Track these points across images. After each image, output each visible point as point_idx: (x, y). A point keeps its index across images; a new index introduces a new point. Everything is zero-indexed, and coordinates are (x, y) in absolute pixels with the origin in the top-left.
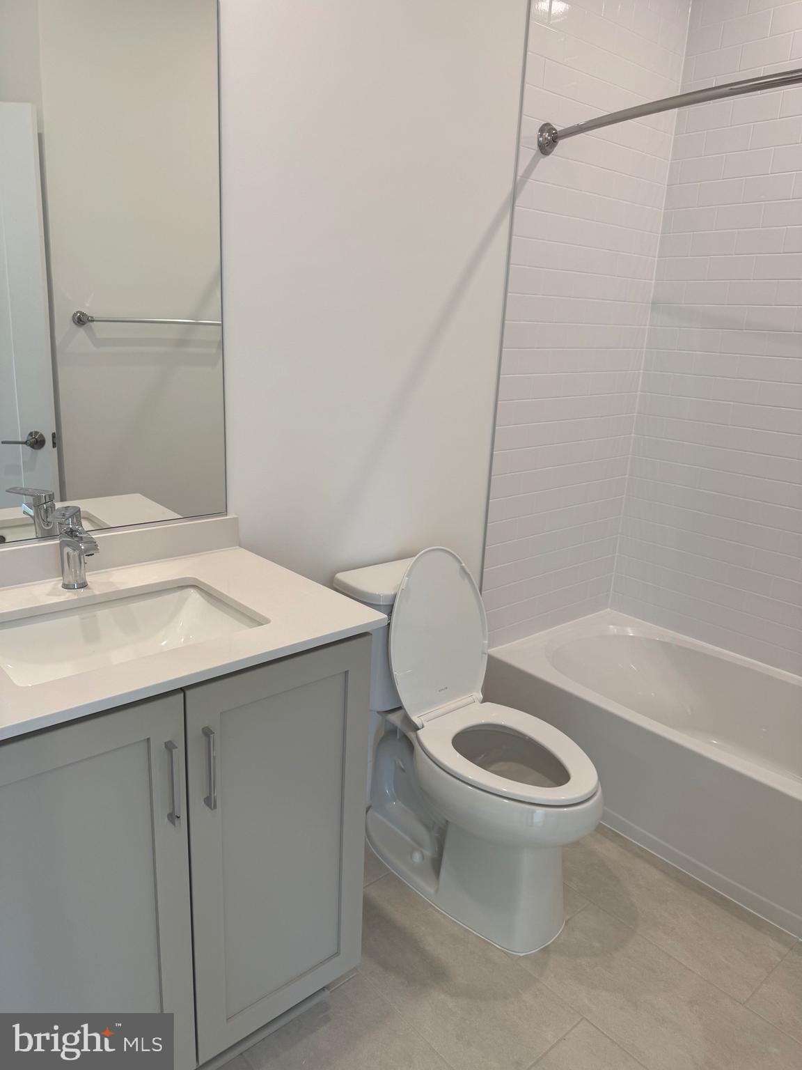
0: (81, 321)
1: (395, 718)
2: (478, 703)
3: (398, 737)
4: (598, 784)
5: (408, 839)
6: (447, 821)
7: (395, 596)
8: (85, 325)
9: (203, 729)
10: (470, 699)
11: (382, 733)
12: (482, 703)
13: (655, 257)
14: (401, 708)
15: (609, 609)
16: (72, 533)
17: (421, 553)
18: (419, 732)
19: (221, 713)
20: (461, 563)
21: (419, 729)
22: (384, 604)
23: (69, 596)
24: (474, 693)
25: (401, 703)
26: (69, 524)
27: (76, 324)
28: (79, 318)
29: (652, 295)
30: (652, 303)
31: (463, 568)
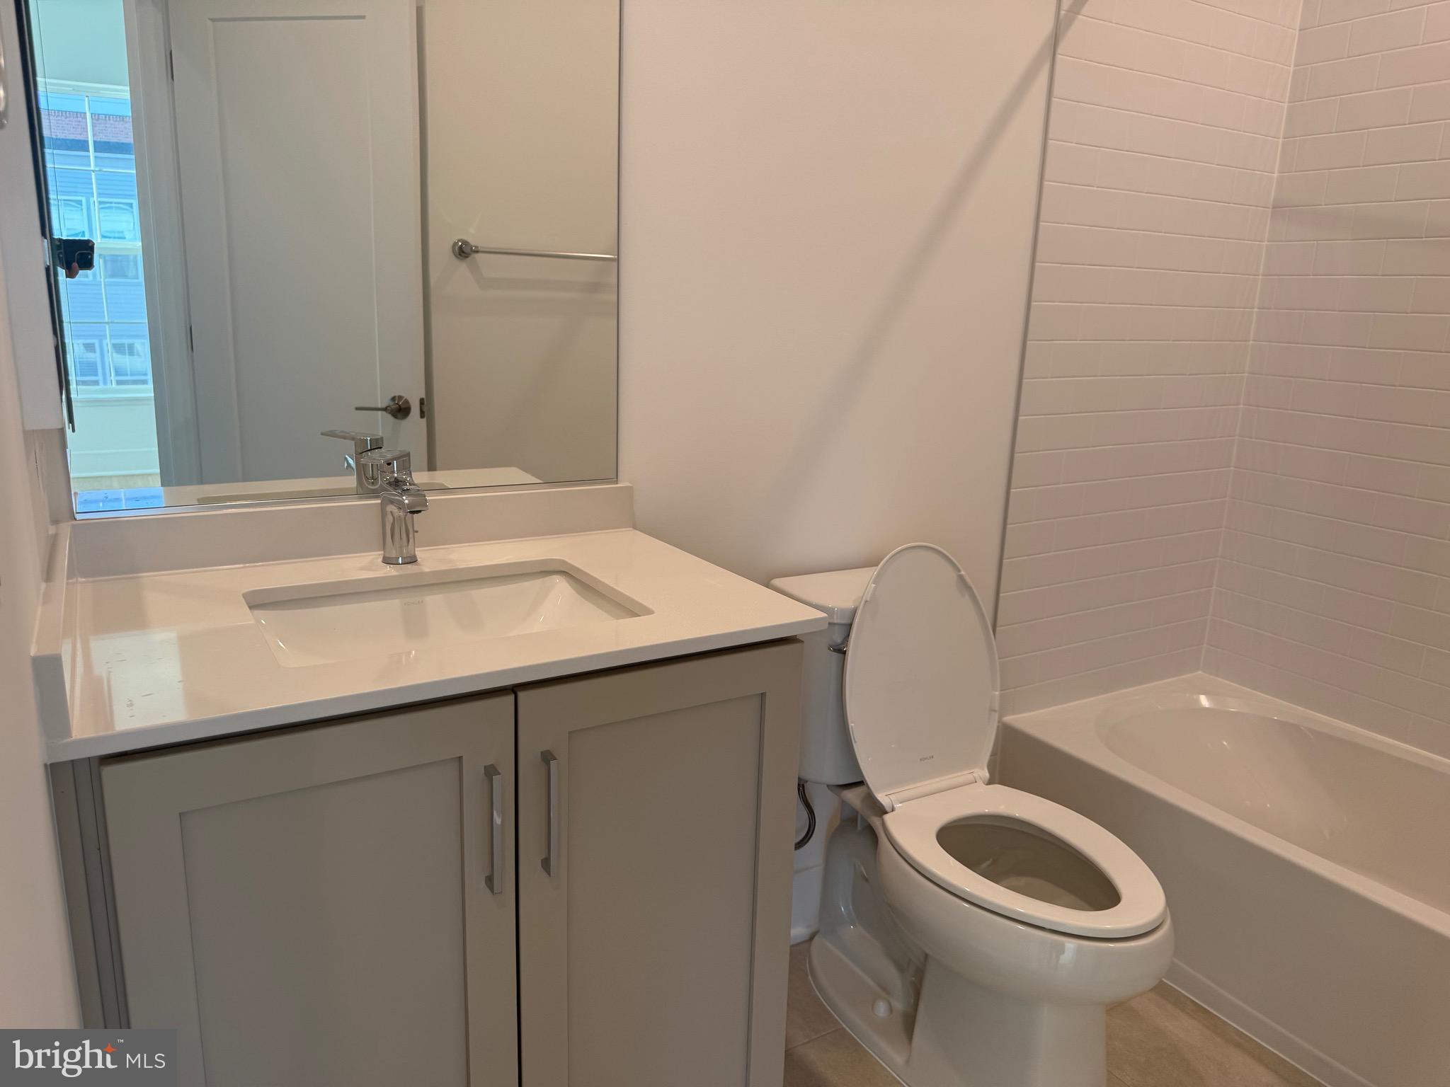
0: (463, 252)
1: (852, 796)
2: (980, 784)
3: (859, 828)
4: (1165, 911)
5: (870, 982)
6: (926, 956)
7: (854, 612)
8: (468, 259)
9: (542, 752)
10: (970, 777)
11: (837, 823)
12: (987, 785)
13: (1279, 138)
14: (861, 783)
15: (1200, 672)
16: (396, 483)
17: (893, 552)
18: (887, 817)
19: (570, 733)
20: (959, 571)
21: (887, 813)
22: (839, 621)
23: (390, 571)
24: (976, 770)
25: (863, 776)
26: (393, 472)
27: (456, 257)
28: (461, 247)
29: (1273, 194)
30: (1273, 208)
31: (961, 578)
